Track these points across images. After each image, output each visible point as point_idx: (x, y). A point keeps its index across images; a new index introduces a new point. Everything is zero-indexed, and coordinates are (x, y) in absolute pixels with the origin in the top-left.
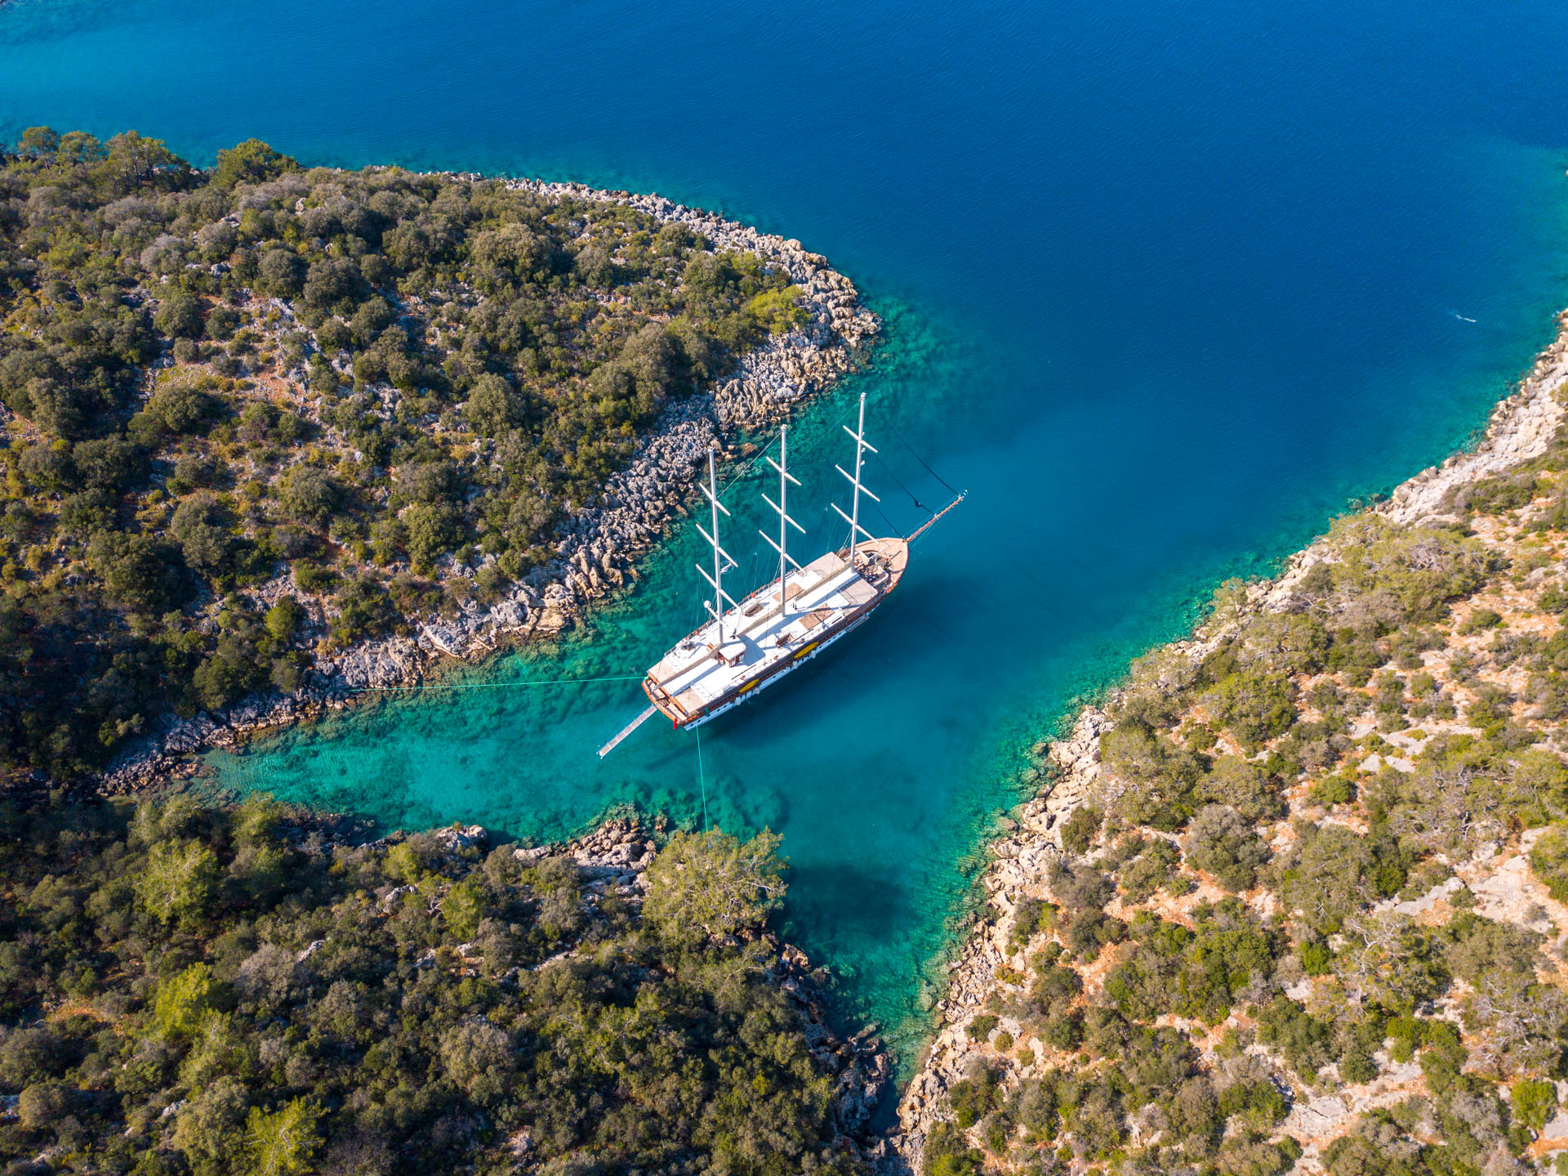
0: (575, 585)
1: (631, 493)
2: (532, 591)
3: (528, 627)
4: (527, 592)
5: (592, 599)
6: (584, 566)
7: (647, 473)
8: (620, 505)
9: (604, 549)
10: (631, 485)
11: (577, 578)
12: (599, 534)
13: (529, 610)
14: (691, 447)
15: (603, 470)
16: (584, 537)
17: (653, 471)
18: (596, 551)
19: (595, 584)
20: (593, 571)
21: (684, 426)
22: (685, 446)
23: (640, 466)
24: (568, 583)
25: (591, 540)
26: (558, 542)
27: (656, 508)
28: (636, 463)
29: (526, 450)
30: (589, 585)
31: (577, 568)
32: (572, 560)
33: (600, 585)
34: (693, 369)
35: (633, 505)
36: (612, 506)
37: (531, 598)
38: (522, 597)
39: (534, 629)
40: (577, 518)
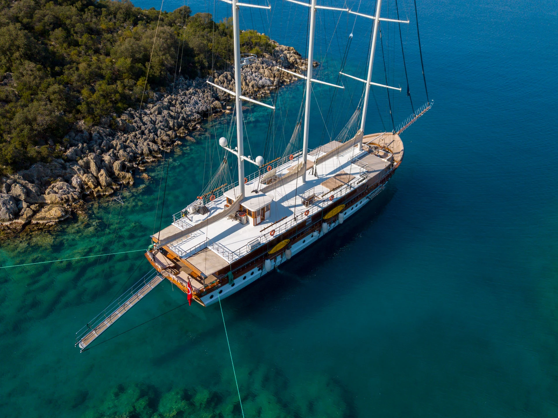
0: (82, 185)
1: (144, 124)
2: (30, 186)
3: (21, 221)
4: (24, 186)
5: (99, 197)
6: (93, 167)
7: (160, 113)
8: (134, 130)
9: (116, 157)
10: (145, 119)
11: (84, 178)
12: (110, 147)
13: (24, 205)
14: (196, 103)
15: (119, 105)
16: (96, 147)
17: (165, 112)
18: (107, 158)
19: (104, 183)
20: (102, 171)
21: (191, 90)
22: (192, 102)
23: (152, 108)
24: (75, 181)
25: (103, 152)
26: (67, 148)
27: (168, 135)
28: (151, 105)
29: (42, 78)
30: (98, 183)
31: (86, 168)
32: (80, 162)
33: (109, 185)
34: (196, 58)
35: (146, 132)
36: (126, 130)
37: (28, 193)
38: (17, 190)
39: (28, 223)
40: (90, 134)
